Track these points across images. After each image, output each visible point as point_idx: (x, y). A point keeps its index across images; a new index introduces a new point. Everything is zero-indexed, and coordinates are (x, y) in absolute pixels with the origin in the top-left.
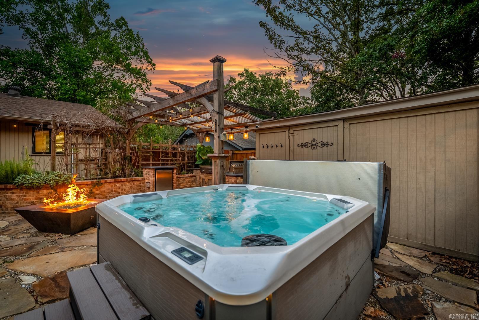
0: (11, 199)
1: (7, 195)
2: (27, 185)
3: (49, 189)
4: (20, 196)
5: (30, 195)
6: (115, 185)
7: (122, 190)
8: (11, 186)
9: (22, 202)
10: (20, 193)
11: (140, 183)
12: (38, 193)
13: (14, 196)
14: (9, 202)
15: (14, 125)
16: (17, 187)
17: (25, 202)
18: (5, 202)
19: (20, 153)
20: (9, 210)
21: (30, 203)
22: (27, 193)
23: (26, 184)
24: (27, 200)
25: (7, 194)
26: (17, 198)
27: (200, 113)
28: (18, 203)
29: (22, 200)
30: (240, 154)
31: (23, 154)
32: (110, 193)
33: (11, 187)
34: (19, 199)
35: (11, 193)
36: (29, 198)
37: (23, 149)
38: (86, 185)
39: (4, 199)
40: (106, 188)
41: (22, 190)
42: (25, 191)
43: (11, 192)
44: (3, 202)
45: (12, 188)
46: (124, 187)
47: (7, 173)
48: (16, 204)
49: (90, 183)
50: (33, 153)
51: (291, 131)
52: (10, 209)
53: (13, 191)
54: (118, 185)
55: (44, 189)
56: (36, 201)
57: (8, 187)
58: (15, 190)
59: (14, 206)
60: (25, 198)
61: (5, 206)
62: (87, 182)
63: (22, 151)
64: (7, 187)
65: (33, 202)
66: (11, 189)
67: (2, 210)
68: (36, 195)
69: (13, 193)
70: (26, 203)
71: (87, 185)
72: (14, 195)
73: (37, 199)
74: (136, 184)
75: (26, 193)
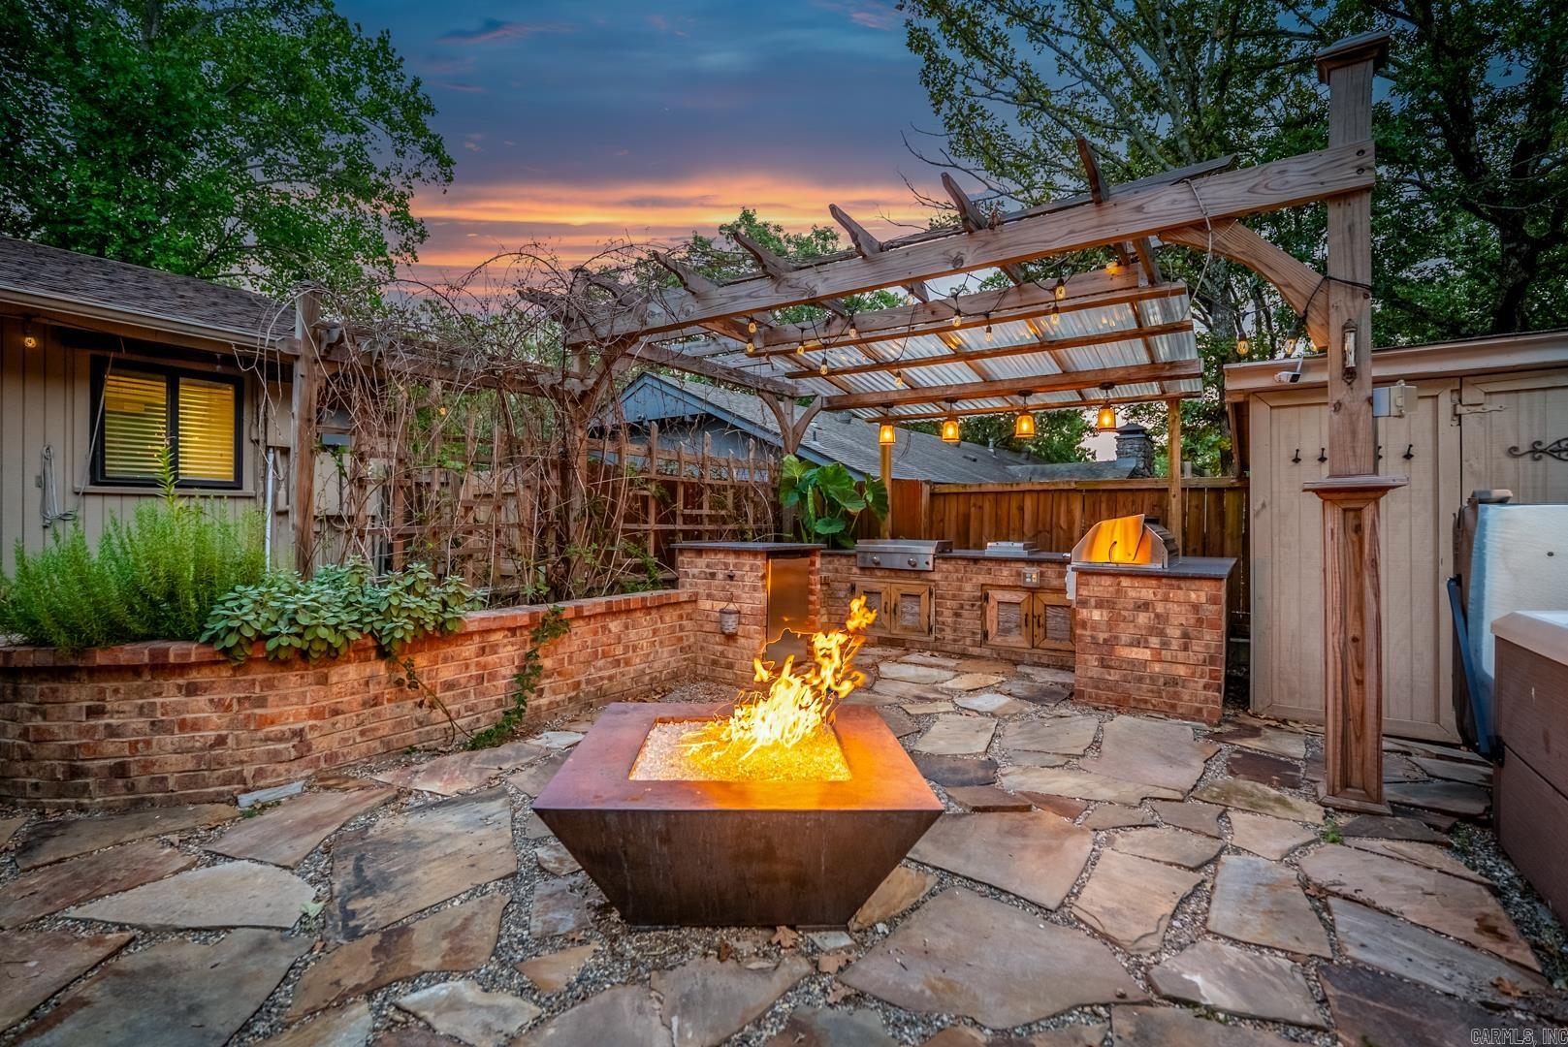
0: (183, 725)
1: (158, 700)
2: (285, 642)
3: (368, 660)
4: (235, 707)
5: (285, 697)
6: (605, 628)
7: (627, 649)
8: (194, 651)
9: (244, 735)
10: (233, 689)
11: (681, 617)
12: (323, 681)
13: (199, 707)
14: (168, 738)
15: (26, 335)
16: (222, 658)
17: (261, 734)
18: (148, 744)
19: (31, 482)
20: (171, 783)
21: (287, 740)
22: (272, 687)
23: (275, 634)
24: (272, 723)
25: (159, 694)
26: (214, 716)
27: (994, 315)
28: (221, 741)
29: (246, 726)
30: (961, 498)
31: (42, 483)
32: (588, 663)
33: (189, 655)
34: (225, 720)
35: (180, 687)
36: (281, 714)
37: (47, 458)
38: (509, 629)
39: (140, 723)
40: (576, 643)
41: (246, 673)
42: (260, 677)
43: (181, 681)
44: (133, 745)
45: (193, 659)
46: (632, 634)
47: (173, 579)
48: (212, 747)
49: (526, 621)
50: (94, 482)
51: (1471, 395)
52: (178, 782)
53: (195, 676)
54: (613, 629)
55: (348, 661)
56: (312, 728)
57: (172, 659)
58: (206, 671)
59: (199, 760)
60: (258, 711)
61: (146, 767)
62: (515, 618)
63: (39, 472)
64: (166, 656)
65: (302, 730)
66: (182, 668)
67: (131, 788)
68: (313, 692)
69: (192, 690)
70: (267, 739)
71: (513, 631)
72: (202, 700)
73: (316, 714)
74: (667, 619)
75: (269, 684)
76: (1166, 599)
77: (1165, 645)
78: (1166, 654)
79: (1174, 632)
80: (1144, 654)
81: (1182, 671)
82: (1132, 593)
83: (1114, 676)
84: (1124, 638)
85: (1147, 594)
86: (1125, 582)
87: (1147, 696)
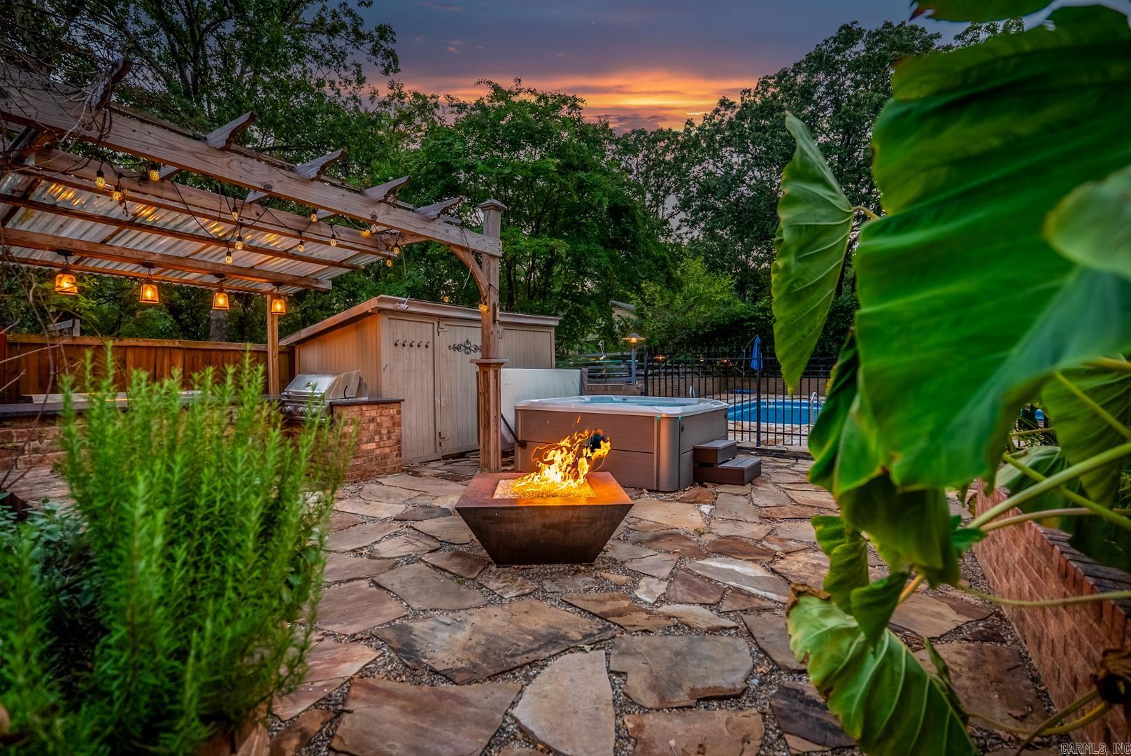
51: (442, 325)
76: (381, 415)
77: (381, 438)
78: (382, 444)
79: (384, 431)
80: (372, 446)
81: (387, 450)
82: (367, 414)
83: (359, 462)
84: (365, 439)
85: (373, 413)
86: (364, 408)
87: (374, 468)
